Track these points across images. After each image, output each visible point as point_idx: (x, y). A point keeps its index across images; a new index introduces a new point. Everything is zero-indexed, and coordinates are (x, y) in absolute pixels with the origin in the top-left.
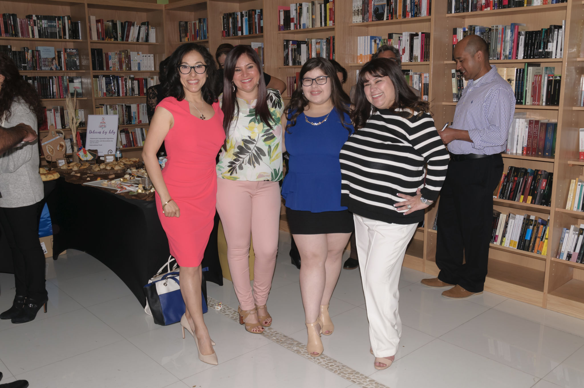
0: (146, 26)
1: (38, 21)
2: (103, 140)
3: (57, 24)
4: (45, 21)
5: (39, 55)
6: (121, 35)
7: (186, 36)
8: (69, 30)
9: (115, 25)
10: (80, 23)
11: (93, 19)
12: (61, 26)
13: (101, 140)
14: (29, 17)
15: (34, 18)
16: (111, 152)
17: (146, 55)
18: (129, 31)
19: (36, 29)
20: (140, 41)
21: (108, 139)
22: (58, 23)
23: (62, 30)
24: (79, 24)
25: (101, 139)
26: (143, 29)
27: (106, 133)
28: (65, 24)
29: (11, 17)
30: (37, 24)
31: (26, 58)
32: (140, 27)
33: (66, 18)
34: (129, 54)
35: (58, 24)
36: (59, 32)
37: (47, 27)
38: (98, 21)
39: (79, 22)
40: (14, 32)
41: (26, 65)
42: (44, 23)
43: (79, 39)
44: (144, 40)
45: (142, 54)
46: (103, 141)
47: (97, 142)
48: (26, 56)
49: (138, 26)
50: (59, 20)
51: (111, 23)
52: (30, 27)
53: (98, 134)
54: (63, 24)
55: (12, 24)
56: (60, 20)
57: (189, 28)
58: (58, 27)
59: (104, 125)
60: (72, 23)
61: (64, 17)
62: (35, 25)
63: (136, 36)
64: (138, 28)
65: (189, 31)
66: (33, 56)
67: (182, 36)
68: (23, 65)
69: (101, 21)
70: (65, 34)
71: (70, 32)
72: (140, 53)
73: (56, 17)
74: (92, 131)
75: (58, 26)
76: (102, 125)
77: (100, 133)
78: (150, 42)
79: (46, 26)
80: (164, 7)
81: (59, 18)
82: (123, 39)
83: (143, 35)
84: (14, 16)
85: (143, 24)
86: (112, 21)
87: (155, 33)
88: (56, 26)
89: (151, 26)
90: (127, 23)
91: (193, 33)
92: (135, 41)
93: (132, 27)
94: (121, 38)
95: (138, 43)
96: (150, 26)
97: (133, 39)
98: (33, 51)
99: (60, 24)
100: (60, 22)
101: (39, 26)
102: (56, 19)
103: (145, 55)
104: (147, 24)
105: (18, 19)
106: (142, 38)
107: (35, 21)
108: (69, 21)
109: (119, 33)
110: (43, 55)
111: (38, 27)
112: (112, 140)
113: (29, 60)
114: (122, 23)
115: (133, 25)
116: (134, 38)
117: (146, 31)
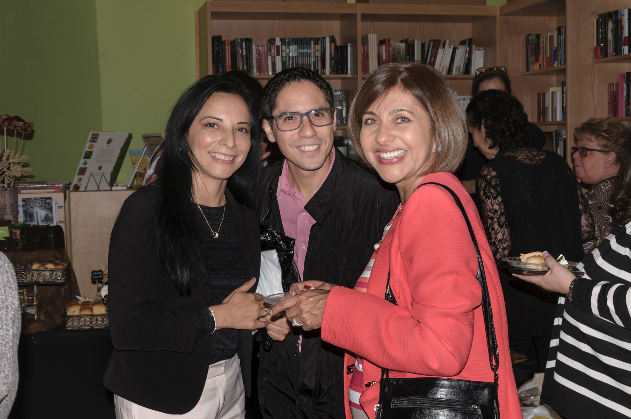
0: (468, 46)
1: (284, 47)
3: (312, 51)
4: (294, 46)
7: (537, 60)
8: (331, 58)
9: (410, 47)
10: (351, 46)
11: (373, 39)
12: (318, 54)
14: (272, 41)
15: (278, 43)
17: (465, 97)
18: (434, 56)
19: (279, 60)
20: (454, 72)
22: (314, 48)
23: (319, 59)
24: (349, 49)
26: (461, 52)
28: (325, 49)
29: (244, 43)
30: (281, 52)
32: (455, 49)
33: (328, 39)
35: (314, 50)
36: (314, 63)
37: (296, 57)
38: (381, 43)
39: (349, 45)
40: (245, 66)
42: (293, 51)
43: (347, 73)
44: (462, 71)
45: (458, 95)
49: (452, 46)
50: (316, 43)
51: (403, 45)
52: (270, 58)
54: (322, 50)
55: (244, 54)
56: (318, 44)
58: (315, 56)
60: (337, 48)
61: (324, 38)
62: (278, 54)
63: (448, 62)
64: (451, 50)
67: (530, 61)
69: (387, 43)
70: (323, 67)
71: (333, 62)
73: (312, 39)
75: (314, 53)
78: (472, 73)
79: (294, 55)
80: (499, 10)
81: (317, 41)
83: (459, 61)
84: (248, 41)
85: (463, 43)
86: (406, 41)
87: (482, 56)
88: (310, 53)
89: (476, 46)
90: (432, 43)
91: (548, 55)
92: (445, 71)
93: (440, 50)
95: (449, 76)
96: (474, 46)
99: (318, 51)
100: (318, 47)
101: (284, 54)
102: (312, 42)
103: (463, 98)
104: (469, 43)
105: (254, 46)
106: (459, 68)
107: (278, 47)
108: (333, 44)
111: (282, 56)
114: (423, 45)
115: (443, 46)
116: (443, 68)
117: (465, 56)
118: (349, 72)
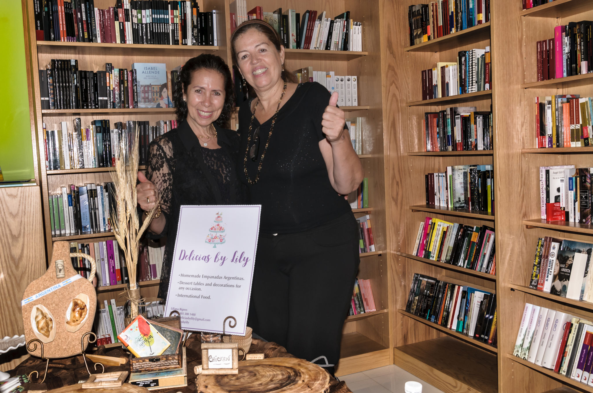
0: (345, 19)
1: (135, 12)
2: (213, 281)
3: (170, 16)
4: (147, 11)
5: (134, 80)
6: (295, 38)
7: (425, 32)
8: (194, 27)
9: (284, 18)
10: (217, 13)
11: (242, 6)
12: (177, 21)
13: (210, 281)
14: (119, 4)
15: (127, 6)
16: (232, 324)
17: (343, 77)
18: (311, 30)
19: (128, 26)
20: (332, 48)
21: (229, 278)
22: (172, 14)
23: (179, 27)
24: (214, 15)
25: (208, 277)
26: (339, 25)
27: (224, 259)
28: (185, 15)
29: (83, 6)
30: (130, 17)
31: (108, 85)
32: (332, 22)
33: (188, 4)
34: (310, 76)
35: (172, 16)
36: (173, 31)
37: (150, 24)
38: (252, 11)
39: (214, 11)
40: (86, 34)
41: (105, 98)
42: (146, 16)
43: (213, 45)
44: (340, 47)
45: (336, 75)
46: (215, 285)
47: (198, 287)
48: (108, 81)
49: (330, 19)
50: (174, 7)
51: (276, 16)
52: (117, 23)
53: (202, 261)
54: (182, 17)
55: (84, 18)
56: (177, 9)
57: (431, 13)
58: (173, 23)
59: (218, 234)
60: (199, 15)
61: (184, 2)
62: (128, 20)
63: (325, 38)
64: (329, 23)
65: (431, 20)
66: (121, 81)
67: (415, 34)
68: (100, 98)
69: (258, 12)
70: (184, 36)
71: (196, 31)
72: (332, 73)
73: (169, 3)
74: (188, 254)
75: (173, 19)
76: (214, 234)
77: (207, 258)
78: (351, 50)
79: (148, 22)
81: (175, 5)
82: (298, 46)
83: (337, 37)
84: (89, 4)
85: (339, 17)
86: (279, 11)
87: (360, 34)
88: (168, 20)
89: (354, 21)
90: (307, 14)
91: (440, 23)
92: (322, 48)
93: (317, 22)
94: (295, 44)
95: (328, 52)
96: (351, 21)
97: (318, 46)
98: (121, 71)
99: (177, 17)
100: (177, 13)
101: (135, 20)
102: (169, 6)
103: (340, 77)
104: (347, 17)
105: (96, 9)
106: (337, 44)
107: (127, 10)
108: (195, 10)
109: (293, 35)
110: (142, 79)
111: (132, 23)
112: (238, 282)
113: (111, 89)
114: (298, 15)
115: (320, 18)
116: (321, 43)
117: (344, 31)
118: (215, 43)
